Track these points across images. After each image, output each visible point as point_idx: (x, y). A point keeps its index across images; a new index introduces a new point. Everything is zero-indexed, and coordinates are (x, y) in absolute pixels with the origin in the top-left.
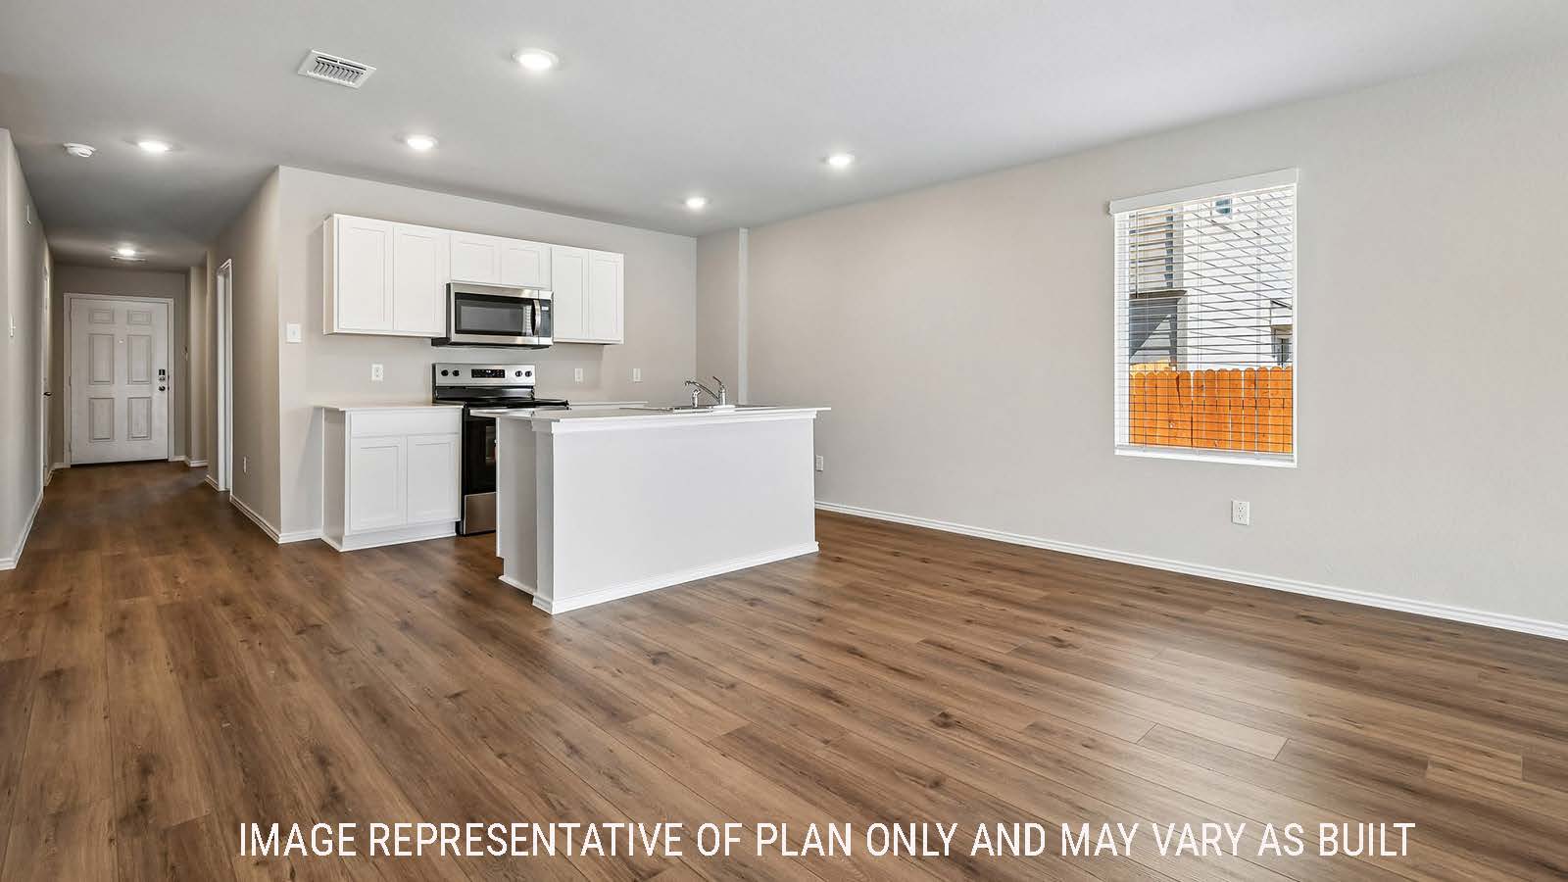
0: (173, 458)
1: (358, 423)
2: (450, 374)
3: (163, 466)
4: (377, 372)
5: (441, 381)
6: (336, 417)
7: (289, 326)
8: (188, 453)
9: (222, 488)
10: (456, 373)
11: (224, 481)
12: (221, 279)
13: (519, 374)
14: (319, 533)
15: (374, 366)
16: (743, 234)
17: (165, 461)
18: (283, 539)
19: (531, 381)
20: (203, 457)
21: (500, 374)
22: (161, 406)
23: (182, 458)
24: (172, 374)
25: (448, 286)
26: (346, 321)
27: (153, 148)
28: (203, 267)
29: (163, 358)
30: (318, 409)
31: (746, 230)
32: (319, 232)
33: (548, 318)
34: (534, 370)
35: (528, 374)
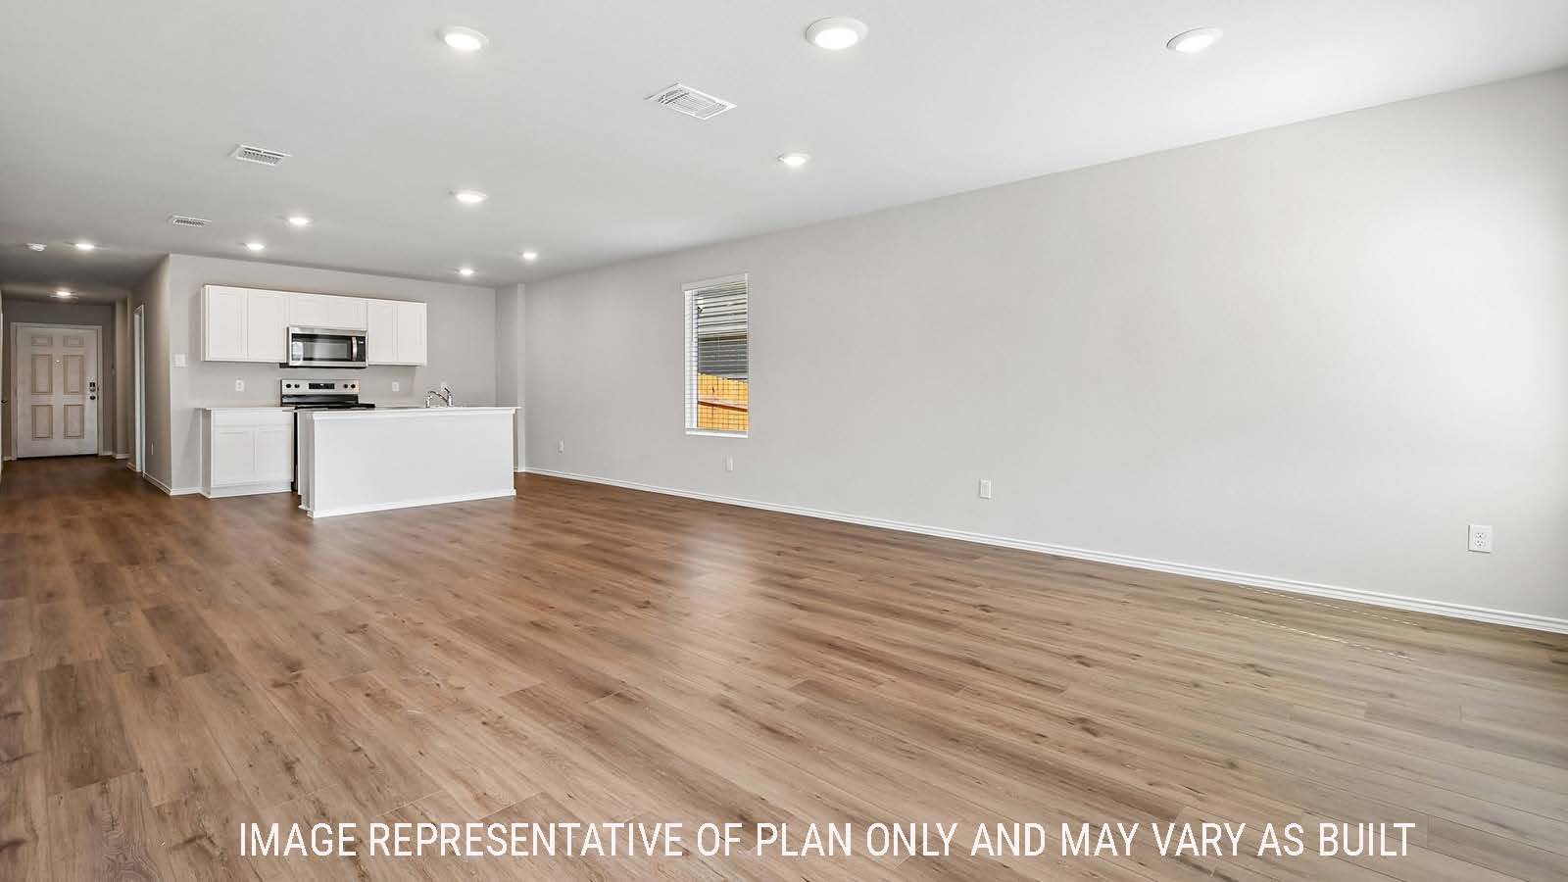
0: (102, 453)
1: (219, 418)
2: (293, 387)
3: (93, 458)
4: (240, 385)
5: (286, 391)
6: (207, 413)
7: (177, 356)
8: (114, 449)
9: (138, 470)
10: (297, 386)
11: (139, 466)
12: (137, 317)
13: (346, 386)
14: (198, 490)
15: (238, 381)
16: (521, 289)
17: (96, 455)
18: (173, 493)
19: (355, 391)
20: (126, 451)
21: (331, 386)
22: (92, 411)
23: (110, 453)
24: (101, 388)
25: (288, 329)
26: (213, 353)
27: (85, 247)
28: (125, 303)
29: (92, 375)
30: (197, 410)
31: (523, 285)
32: (198, 294)
33: (362, 349)
34: (356, 383)
35: (353, 386)
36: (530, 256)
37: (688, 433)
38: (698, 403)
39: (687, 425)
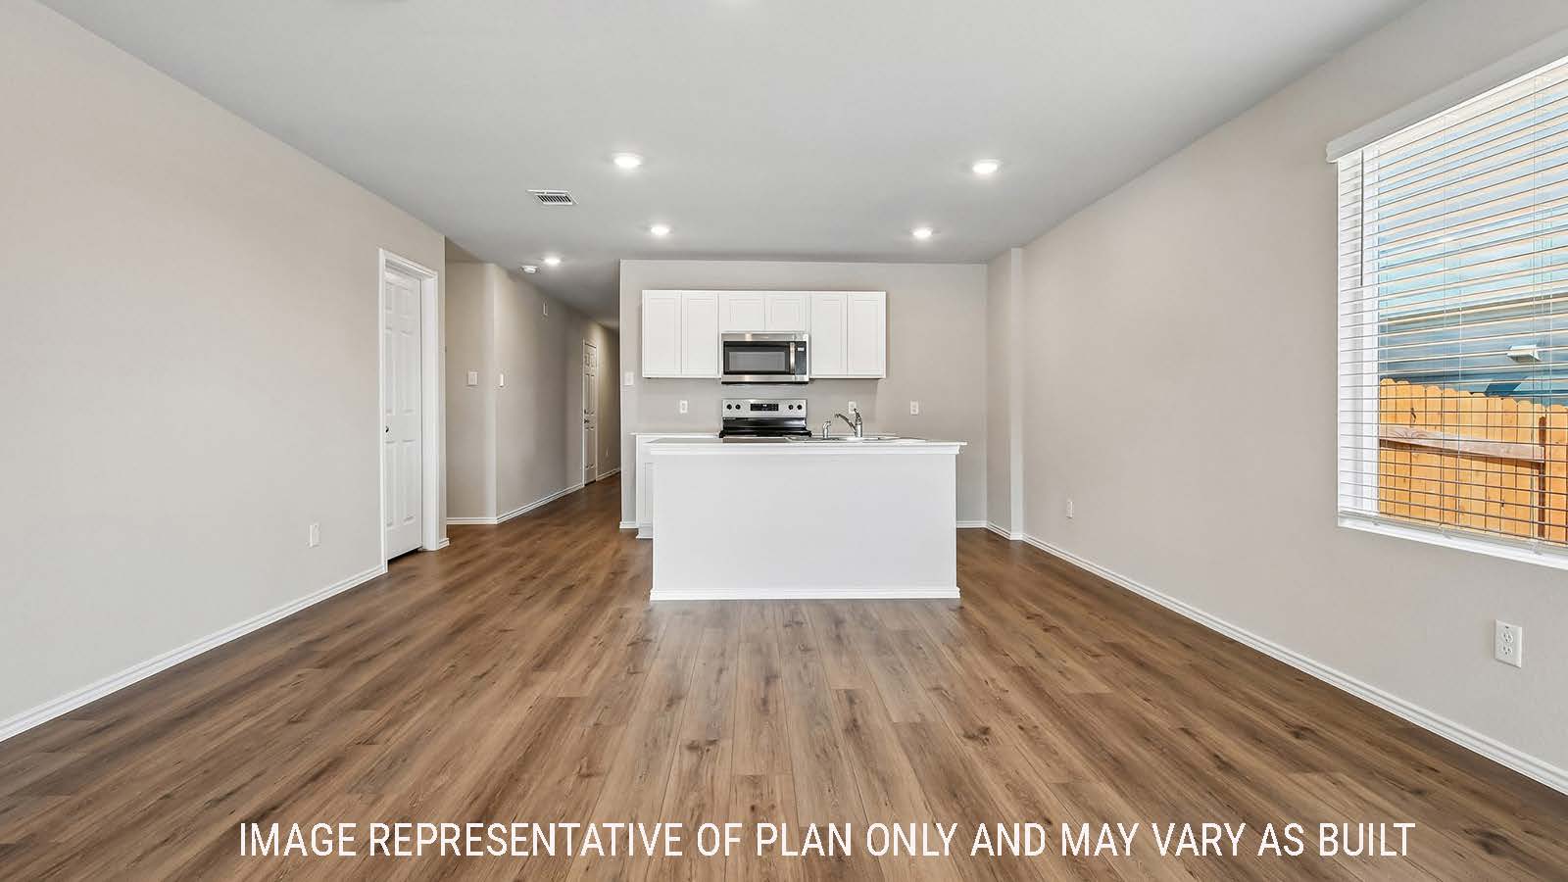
2: (734, 406)
4: (683, 407)
5: (727, 413)
7: (626, 373)
10: (738, 407)
13: (791, 407)
18: (622, 525)
19: (802, 413)
21: (775, 407)
26: (647, 369)
27: (552, 262)
31: (1020, 250)
33: (801, 357)
34: (803, 404)
35: (800, 407)
36: (985, 169)
37: (1348, 524)
38: (1382, 443)
39: (1345, 503)
